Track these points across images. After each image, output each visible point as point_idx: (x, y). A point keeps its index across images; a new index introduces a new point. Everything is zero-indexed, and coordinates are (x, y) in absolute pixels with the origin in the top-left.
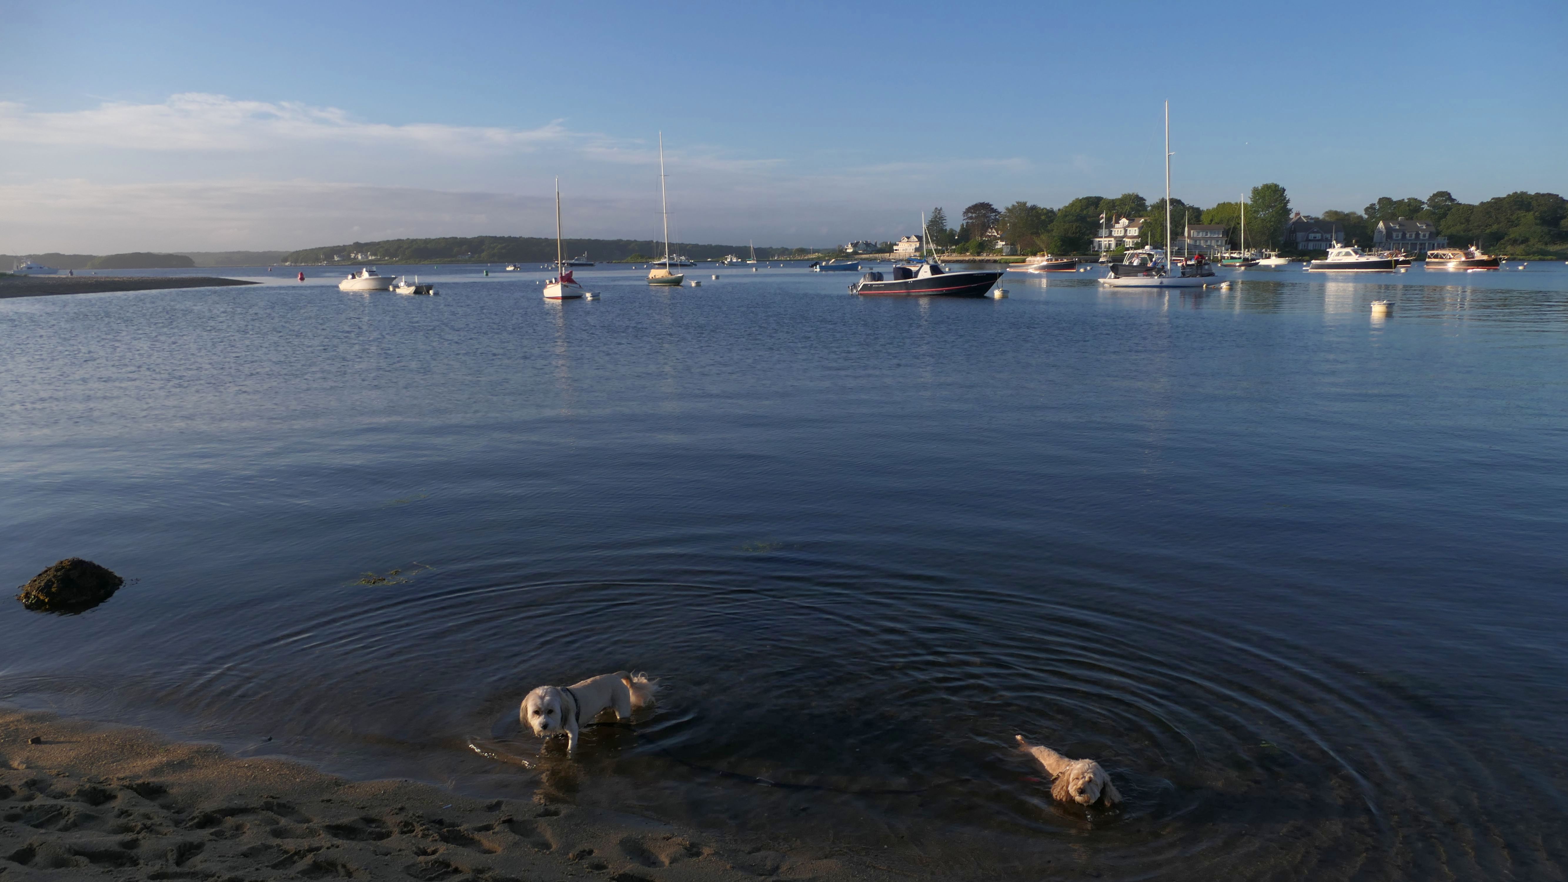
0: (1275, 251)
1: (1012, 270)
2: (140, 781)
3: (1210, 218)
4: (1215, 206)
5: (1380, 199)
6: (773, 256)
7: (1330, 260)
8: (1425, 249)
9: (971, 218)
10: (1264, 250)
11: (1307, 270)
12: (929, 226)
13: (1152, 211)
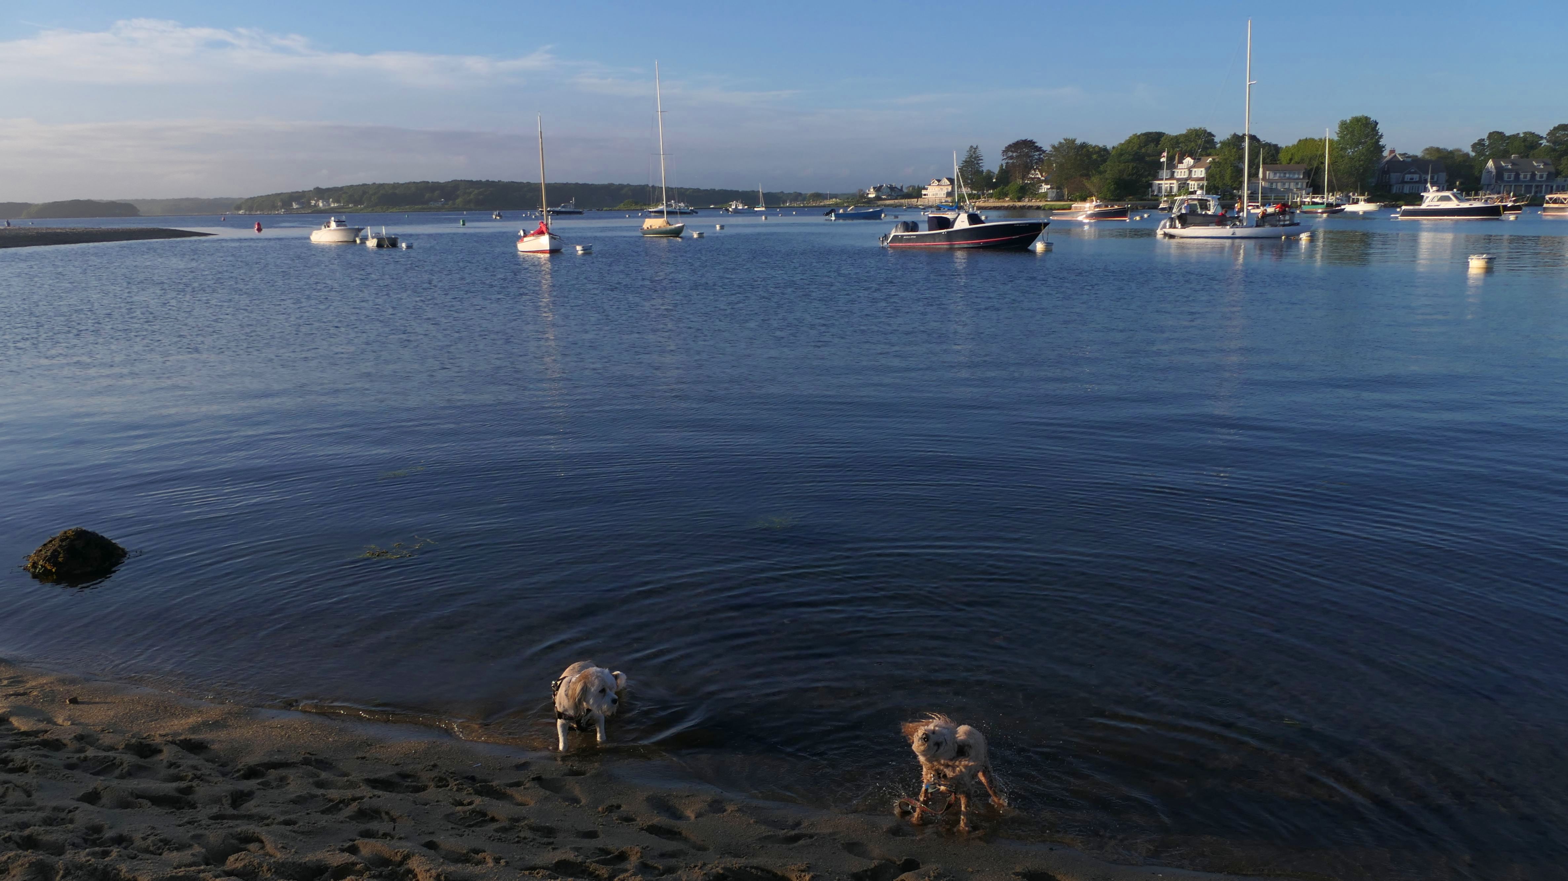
0: (1364, 195)
1: (1056, 218)
2: (182, 738)
3: (1290, 156)
4: (1295, 142)
5: (1490, 133)
6: (784, 202)
7: (1424, 206)
8: (1541, 192)
9: (1011, 158)
10: (1351, 194)
11: (1397, 218)
12: (963, 167)
13: (1221, 148)
